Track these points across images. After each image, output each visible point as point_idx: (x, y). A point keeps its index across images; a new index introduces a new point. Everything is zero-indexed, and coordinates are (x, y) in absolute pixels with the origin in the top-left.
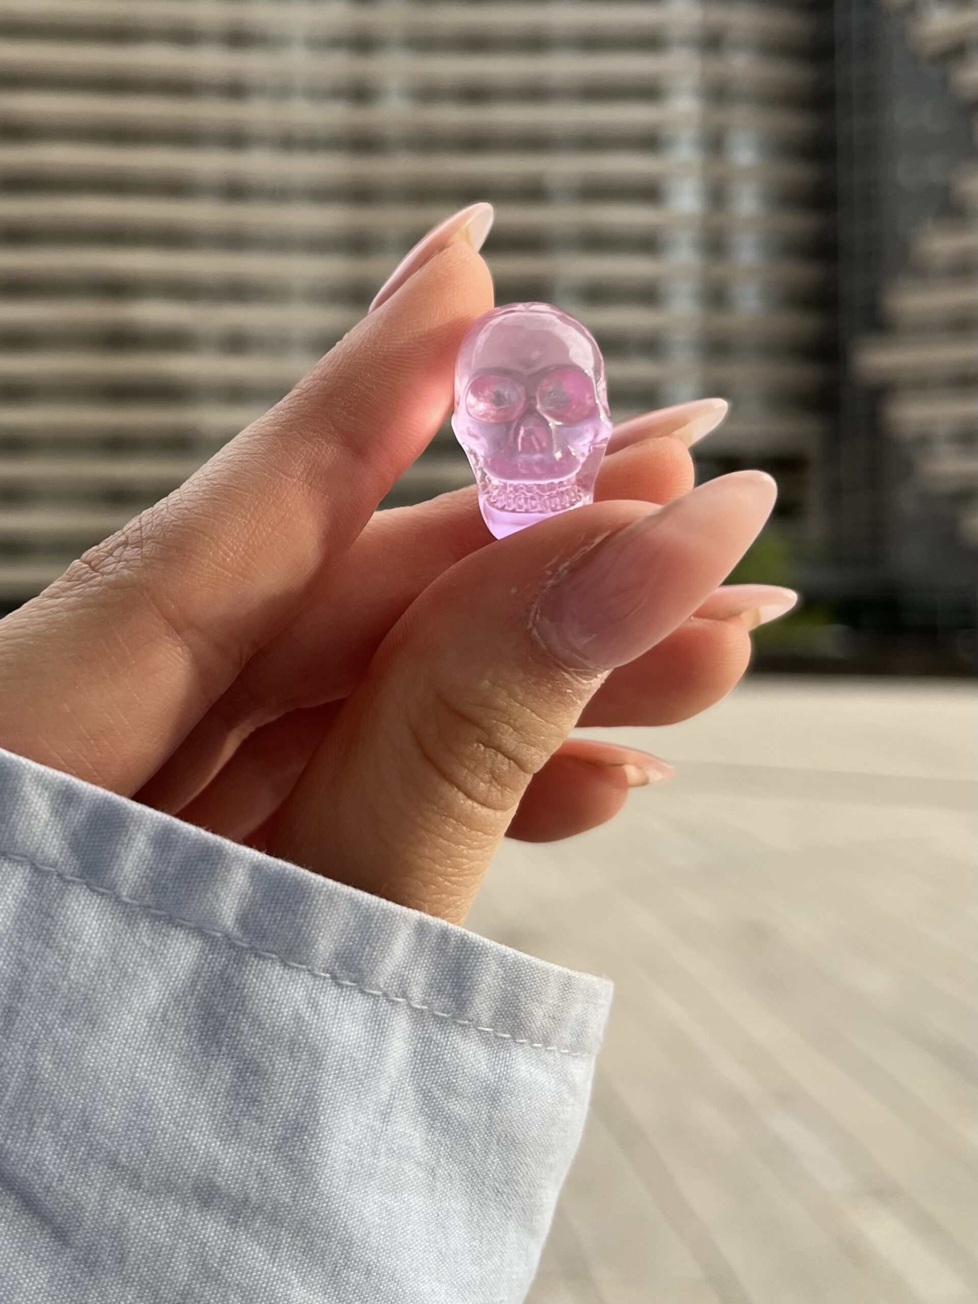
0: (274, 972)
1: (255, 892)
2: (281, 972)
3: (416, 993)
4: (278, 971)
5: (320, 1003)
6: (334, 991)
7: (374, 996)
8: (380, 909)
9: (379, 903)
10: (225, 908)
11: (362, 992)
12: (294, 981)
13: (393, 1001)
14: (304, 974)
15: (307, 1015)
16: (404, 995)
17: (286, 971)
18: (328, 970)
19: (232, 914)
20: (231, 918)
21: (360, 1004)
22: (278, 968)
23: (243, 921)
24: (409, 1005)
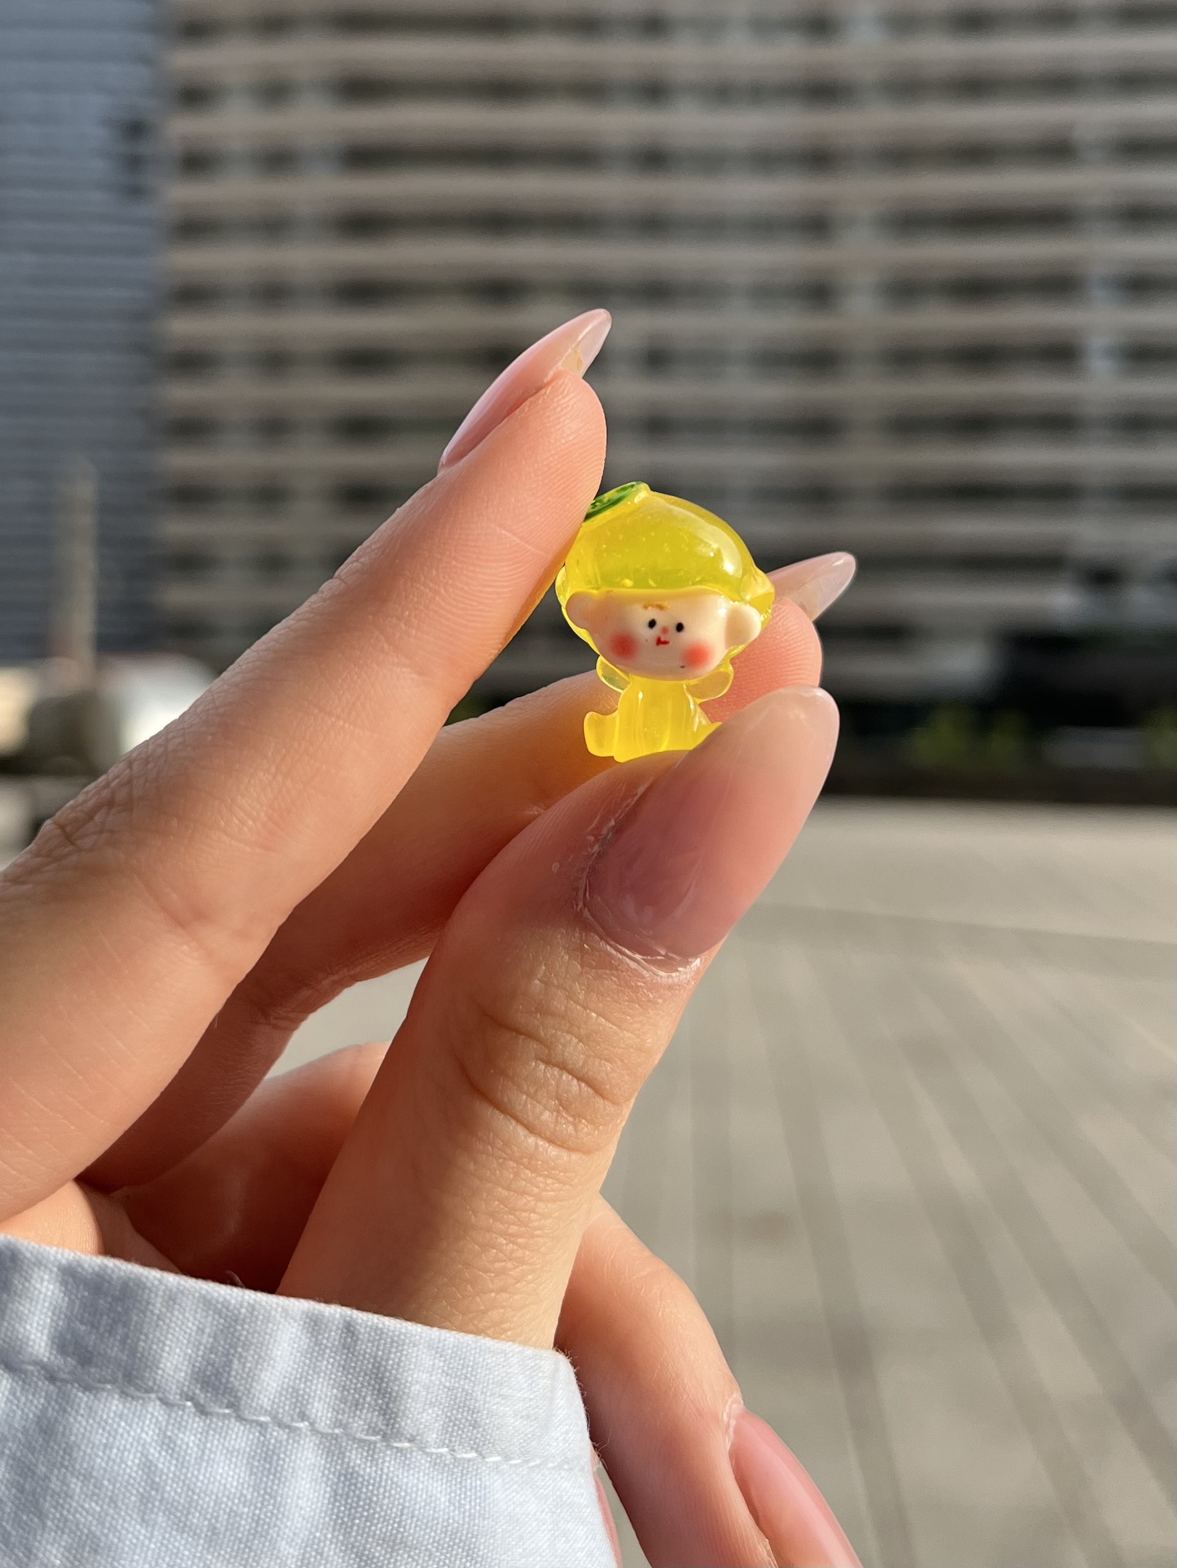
0: (112, 1405)
1: (71, 1302)
2: (121, 1407)
3: (321, 1410)
4: (117, 1406)
5: (179, 1442)
6: (197, 1423)
7: (261, 1424)
8: (245, 1304)
9: (243, 1297)
10: (34, 1331)
11: (240, 1418)
12: (139, 1417)
13: (289, 1427)
14: (154, 1408)
15: (162, 1461)
16: (303, 1416)
17: (128, 1405)
18: (187, 1395)
19: (45, 1338)
20: (43, 1344)
21: (239, 1437)
22: (116, 1402)
23: (63, 1343)
24: (314, 1430)
